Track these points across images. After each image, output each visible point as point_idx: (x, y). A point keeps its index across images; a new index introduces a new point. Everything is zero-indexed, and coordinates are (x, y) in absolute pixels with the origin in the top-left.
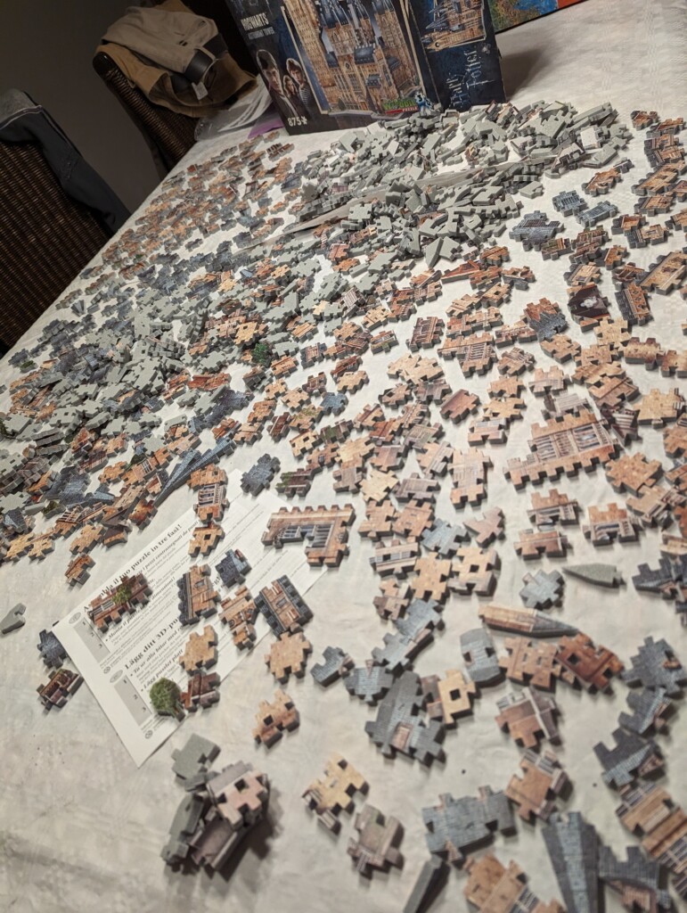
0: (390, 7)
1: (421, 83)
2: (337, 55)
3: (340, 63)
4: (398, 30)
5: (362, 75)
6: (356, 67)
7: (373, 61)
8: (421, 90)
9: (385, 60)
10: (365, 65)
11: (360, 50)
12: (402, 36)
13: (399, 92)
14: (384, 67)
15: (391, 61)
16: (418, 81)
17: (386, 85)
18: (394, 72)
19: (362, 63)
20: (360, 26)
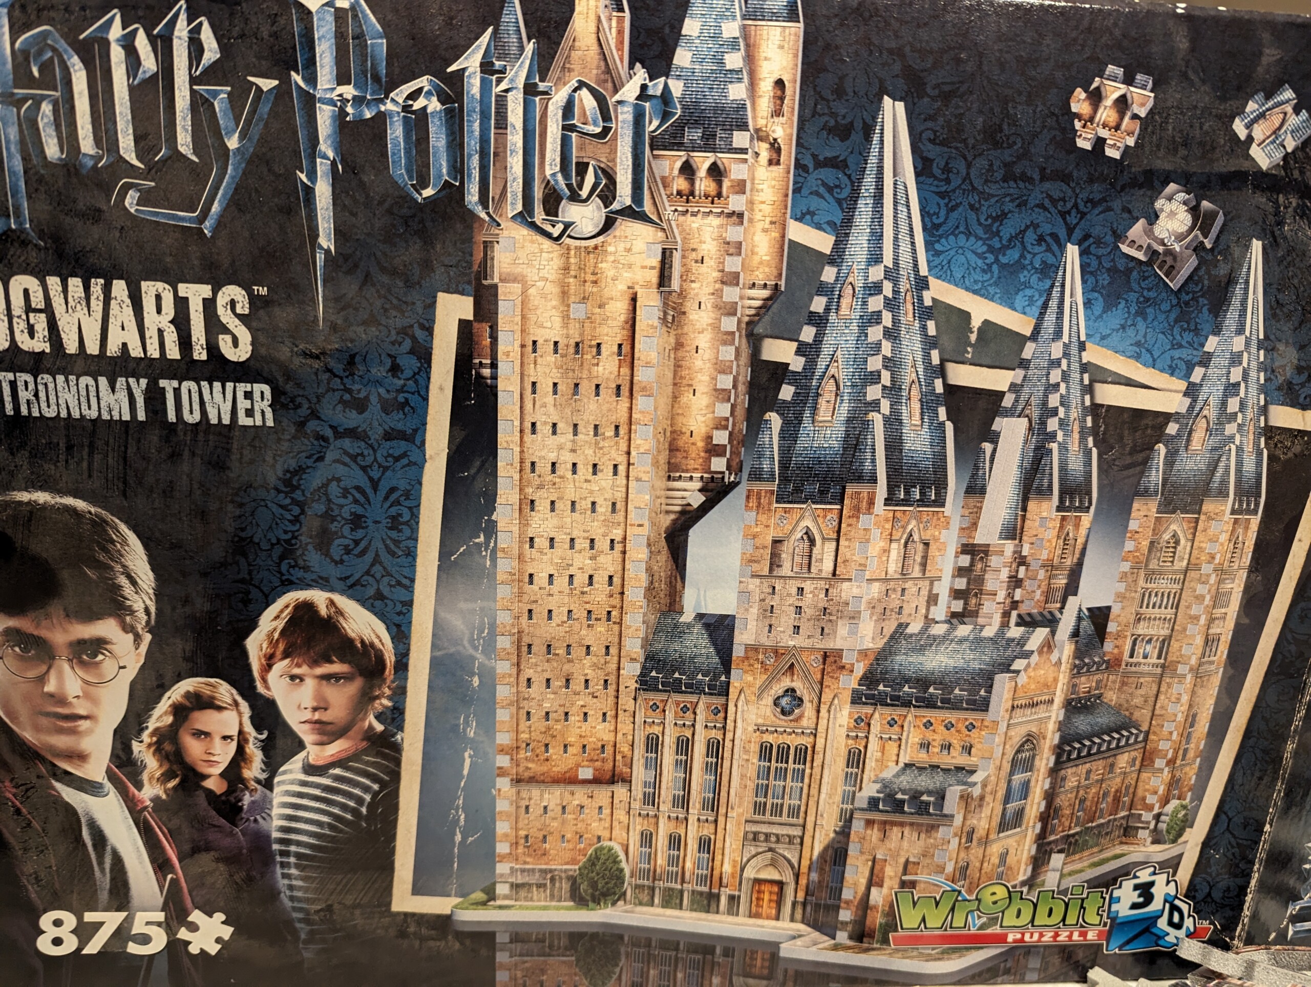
0: (1248, 492)
1: (1196, 836)
2: (743, 637)
3: (737, 679)
4: (1219, 599)
5: (856, 759)
6: (844, 715)
7: (983, 706)
8: (1173, 865)
9: (1056, 712)
10: (912, 717)
11: (925, 642)
12: (1225, 630)
13: (1039, 861)
14: (1030, 741)
15: (1082, 723)
16: (1188, 822)
17: (984, 821)
18: (1073, 776)
19: (879, 701)
20: (1013, 532)
